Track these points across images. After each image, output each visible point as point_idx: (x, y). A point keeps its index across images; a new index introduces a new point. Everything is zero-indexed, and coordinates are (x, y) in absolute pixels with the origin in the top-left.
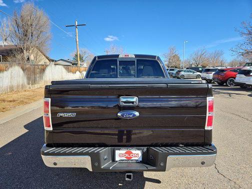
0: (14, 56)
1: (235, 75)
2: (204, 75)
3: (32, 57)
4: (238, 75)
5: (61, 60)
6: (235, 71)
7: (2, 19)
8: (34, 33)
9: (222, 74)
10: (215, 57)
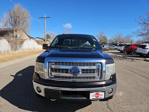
0: (8, 35)
1: (136, 48)
2: (119, 48)
3: (18, 36)
4: (138, 48)
5: (38, 38)
6: (136, 45)
7: (4, 14)
8: (21, 21)
9: (129, 47)
10: (127, 38)
